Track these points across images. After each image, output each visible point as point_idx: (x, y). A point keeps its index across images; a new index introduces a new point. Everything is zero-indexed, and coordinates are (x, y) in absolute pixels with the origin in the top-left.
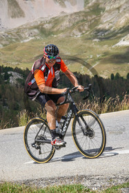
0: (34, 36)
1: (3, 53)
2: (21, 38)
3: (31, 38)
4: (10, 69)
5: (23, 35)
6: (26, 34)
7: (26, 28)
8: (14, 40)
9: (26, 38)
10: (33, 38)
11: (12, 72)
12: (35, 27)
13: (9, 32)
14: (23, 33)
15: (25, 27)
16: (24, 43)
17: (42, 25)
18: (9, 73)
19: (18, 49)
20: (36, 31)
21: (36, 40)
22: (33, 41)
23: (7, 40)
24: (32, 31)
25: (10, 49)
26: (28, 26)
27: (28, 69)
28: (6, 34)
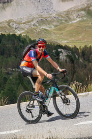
0: (82, 17)
1: (54, 33)
2: (70, 19)
3: (78, 19)
4: (61, 47)
5: (71, 17)
6: (74, 15)
7: (74, 11)
8: (63, 22)
9: (74, 19)
10: (81, 19)
11: (62, 50)
12: (82, 10)
13: (59, 15)
14: (72, 15)
15: (73, 9)
16: (72, 24)
17: (89, 7)
18: (59, 50)
19: (67, 29)
20: (83, 12)
21: (83, 21)
22: (80, 21)
23: (58, 22)
24: (79, 13)
25: (60, 29)
26: (76, 9)
27: (75, 47)
28: (57, 17)
